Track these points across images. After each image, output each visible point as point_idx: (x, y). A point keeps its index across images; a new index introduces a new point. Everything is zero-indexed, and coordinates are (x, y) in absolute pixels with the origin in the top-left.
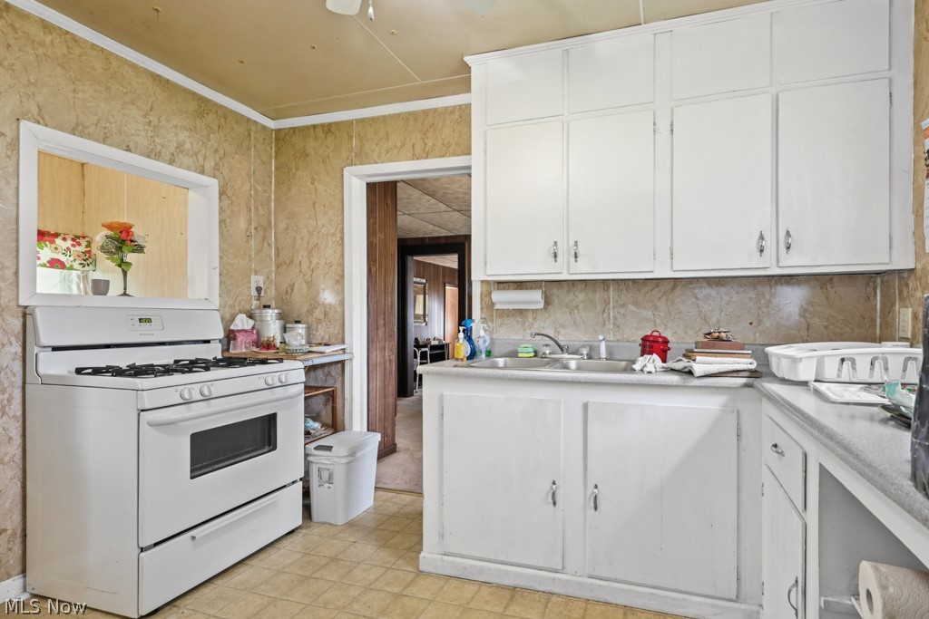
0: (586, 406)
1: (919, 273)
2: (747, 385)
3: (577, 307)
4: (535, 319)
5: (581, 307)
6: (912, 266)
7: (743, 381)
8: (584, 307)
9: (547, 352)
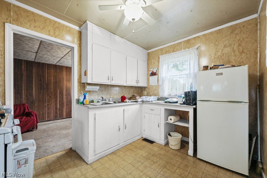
0: (124, 110)
1: (148, 87)
2: (142, 103)
3: (102, 90)
4: (93, 93)
5: (103, 90)
6: (147, 86)
7: (142, 102)
8: (104, 90)
9: (100, 101)
